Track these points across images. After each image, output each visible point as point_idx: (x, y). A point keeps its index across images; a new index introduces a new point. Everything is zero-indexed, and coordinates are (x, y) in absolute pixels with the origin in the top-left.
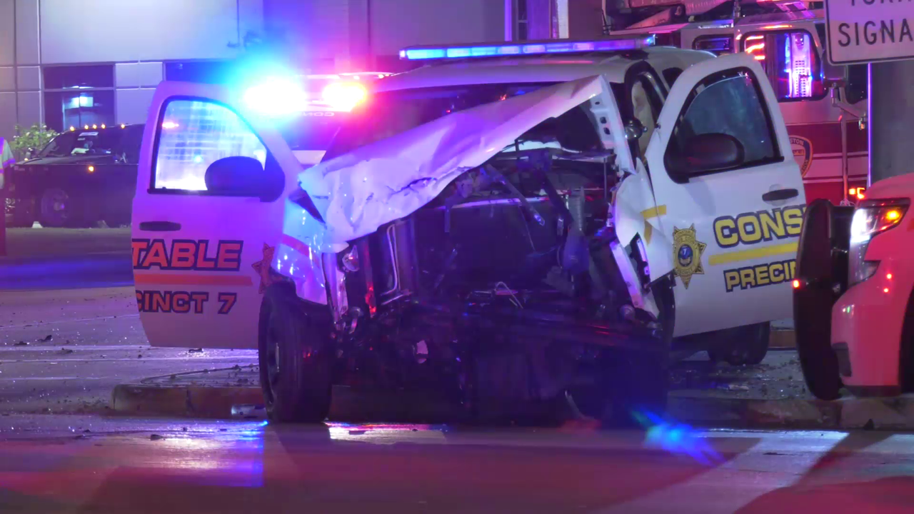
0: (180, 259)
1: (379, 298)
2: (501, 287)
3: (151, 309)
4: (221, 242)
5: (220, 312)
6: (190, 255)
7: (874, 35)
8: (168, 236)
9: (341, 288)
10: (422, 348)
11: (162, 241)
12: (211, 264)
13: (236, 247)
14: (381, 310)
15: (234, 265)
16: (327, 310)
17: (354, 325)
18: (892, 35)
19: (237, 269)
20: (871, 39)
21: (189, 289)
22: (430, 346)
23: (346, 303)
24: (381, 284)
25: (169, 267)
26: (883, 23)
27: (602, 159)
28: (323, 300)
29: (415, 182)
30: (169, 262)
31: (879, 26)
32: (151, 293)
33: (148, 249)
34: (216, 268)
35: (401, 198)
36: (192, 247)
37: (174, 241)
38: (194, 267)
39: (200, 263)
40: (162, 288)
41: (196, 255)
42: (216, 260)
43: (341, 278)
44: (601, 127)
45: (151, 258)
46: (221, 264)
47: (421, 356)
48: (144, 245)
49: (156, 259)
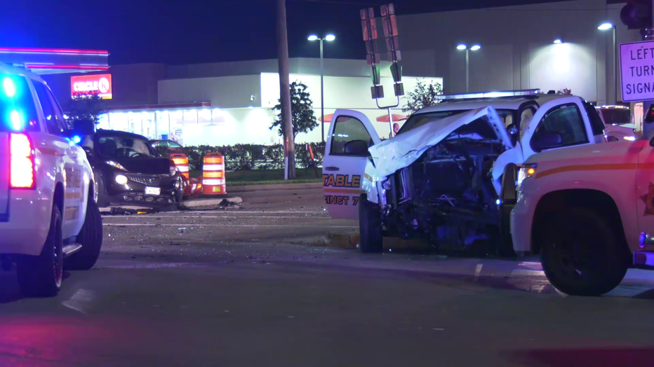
0: (339, 182)
1: (398, 201)
2: (444, 197)
3: (330, 203)
4: (353, 176)
5: (354, 205)
6: (342, 181)
7: (641, 89)
8: (335, 173)
9: (384, 196)
10: (416, 223)
11: (332, 175)
12: (350, 185)
13: (358, 178)
14: (398, 205)
15: (357, 185)
16: (378, 205)
17: (388, 212)
18: (649, 89)
19: (358, 187)
20: (640, 91)
21: (343, 195)
22: (418, 222)
23: (385, 203)
24: (399, 195)
25: (335, 186)
26: (645, 84)
27: (498, 141)
28: (376, 202)
29: (410, 152)
30: (335, 184)
31: (643, 85)
32: (330, 196)
33: (328, 178)
34: (351, 187)
35: (405, 158)
36: (343, 177)
37: (337, 175)
38: (344, 186)
39: (346, 184)
40: (333, 194)
41: (344, 181)
42: (351, 183)
43: (383, 191)
44: (495, 128)
45: (329, 182)
46: (353, 185)
47: (416, 226)
48: (327, 176)
49: (331, 182)
